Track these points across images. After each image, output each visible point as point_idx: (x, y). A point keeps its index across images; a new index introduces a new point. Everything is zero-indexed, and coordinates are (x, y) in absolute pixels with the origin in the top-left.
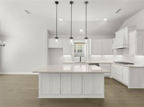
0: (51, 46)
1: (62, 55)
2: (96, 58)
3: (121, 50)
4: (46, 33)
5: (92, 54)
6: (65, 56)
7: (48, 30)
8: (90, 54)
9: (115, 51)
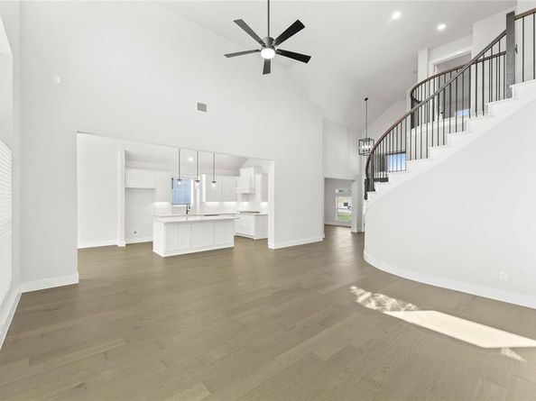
0: (132, 185)
1: (154, 200)
2: (212, 206)
3: (247, 196)
4: (120, 160)
5: (208, 200)
6: (158, 204)
7: (126, 151)
8: (204, 200)
9: (239, 197)
